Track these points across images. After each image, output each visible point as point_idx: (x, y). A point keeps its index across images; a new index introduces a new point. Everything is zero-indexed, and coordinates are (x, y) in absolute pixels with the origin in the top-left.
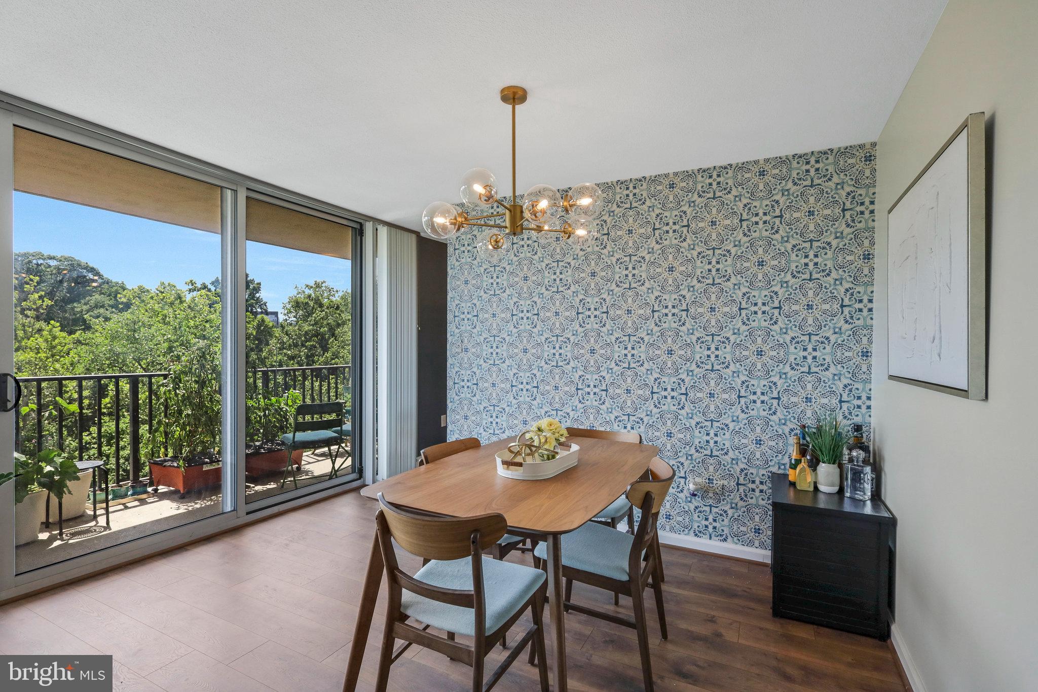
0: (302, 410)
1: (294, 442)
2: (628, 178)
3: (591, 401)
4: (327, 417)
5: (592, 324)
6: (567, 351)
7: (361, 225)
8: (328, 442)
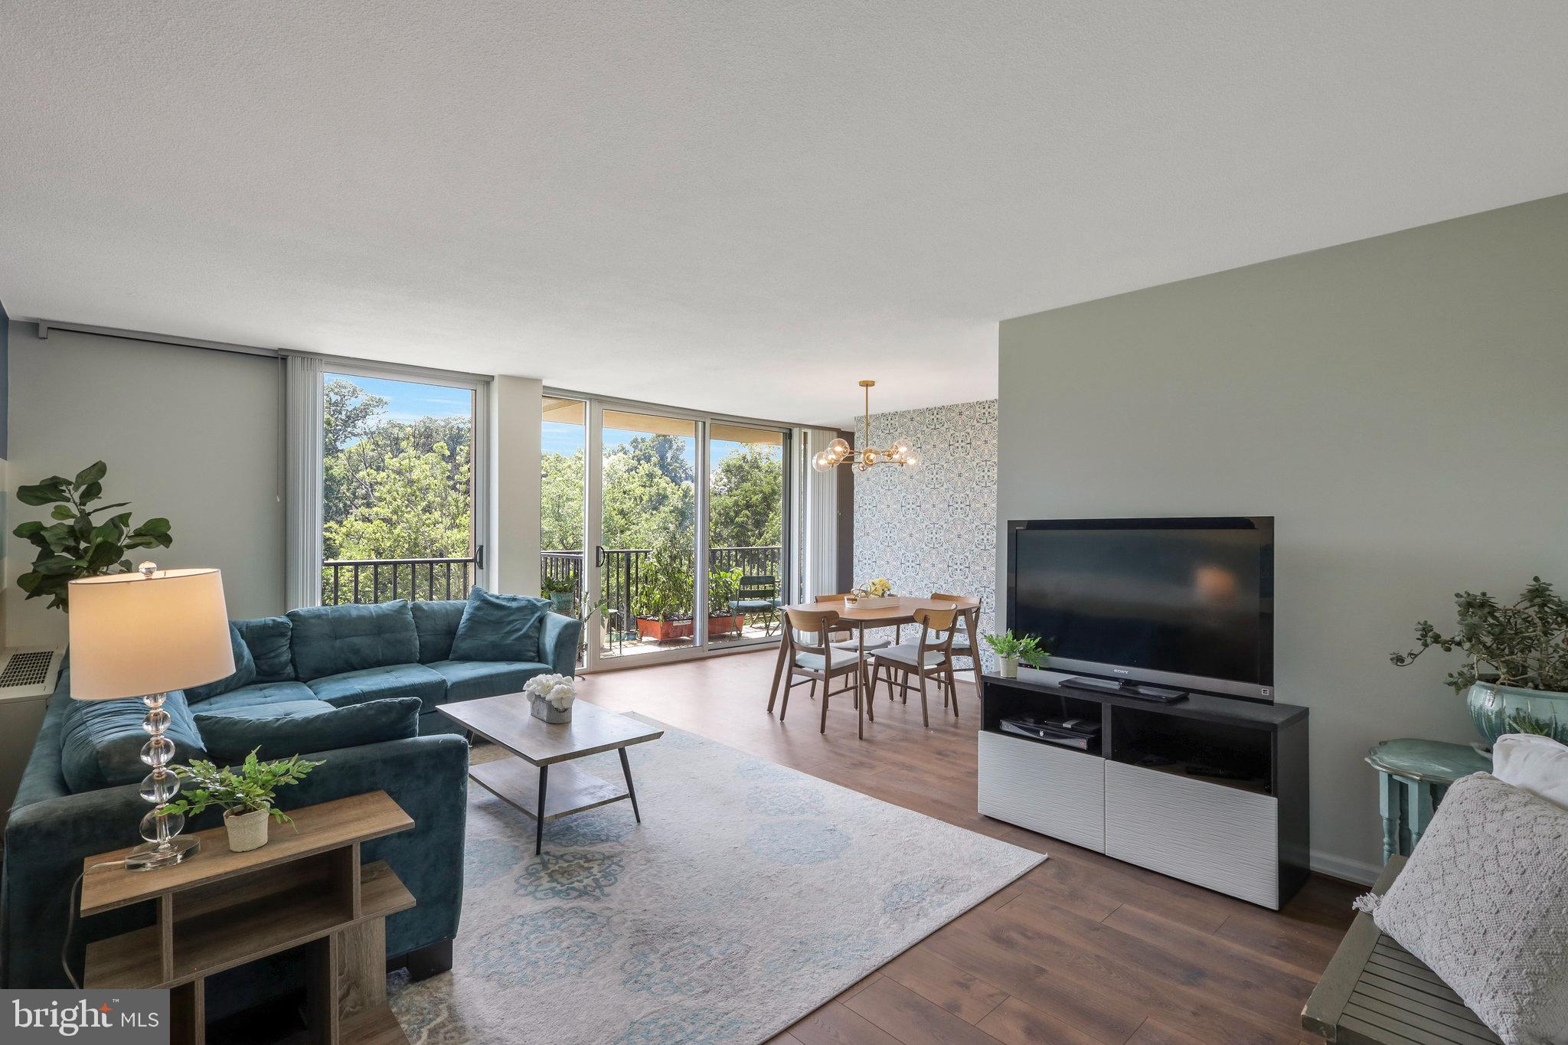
0: (745, 581)
1: (738, 606)
2: (985, 400)
3: (959, 576)
4: (761, 588)
5: (959, 514)
6: (941, 536)
7: (790, 430)
8: (763, 609)
